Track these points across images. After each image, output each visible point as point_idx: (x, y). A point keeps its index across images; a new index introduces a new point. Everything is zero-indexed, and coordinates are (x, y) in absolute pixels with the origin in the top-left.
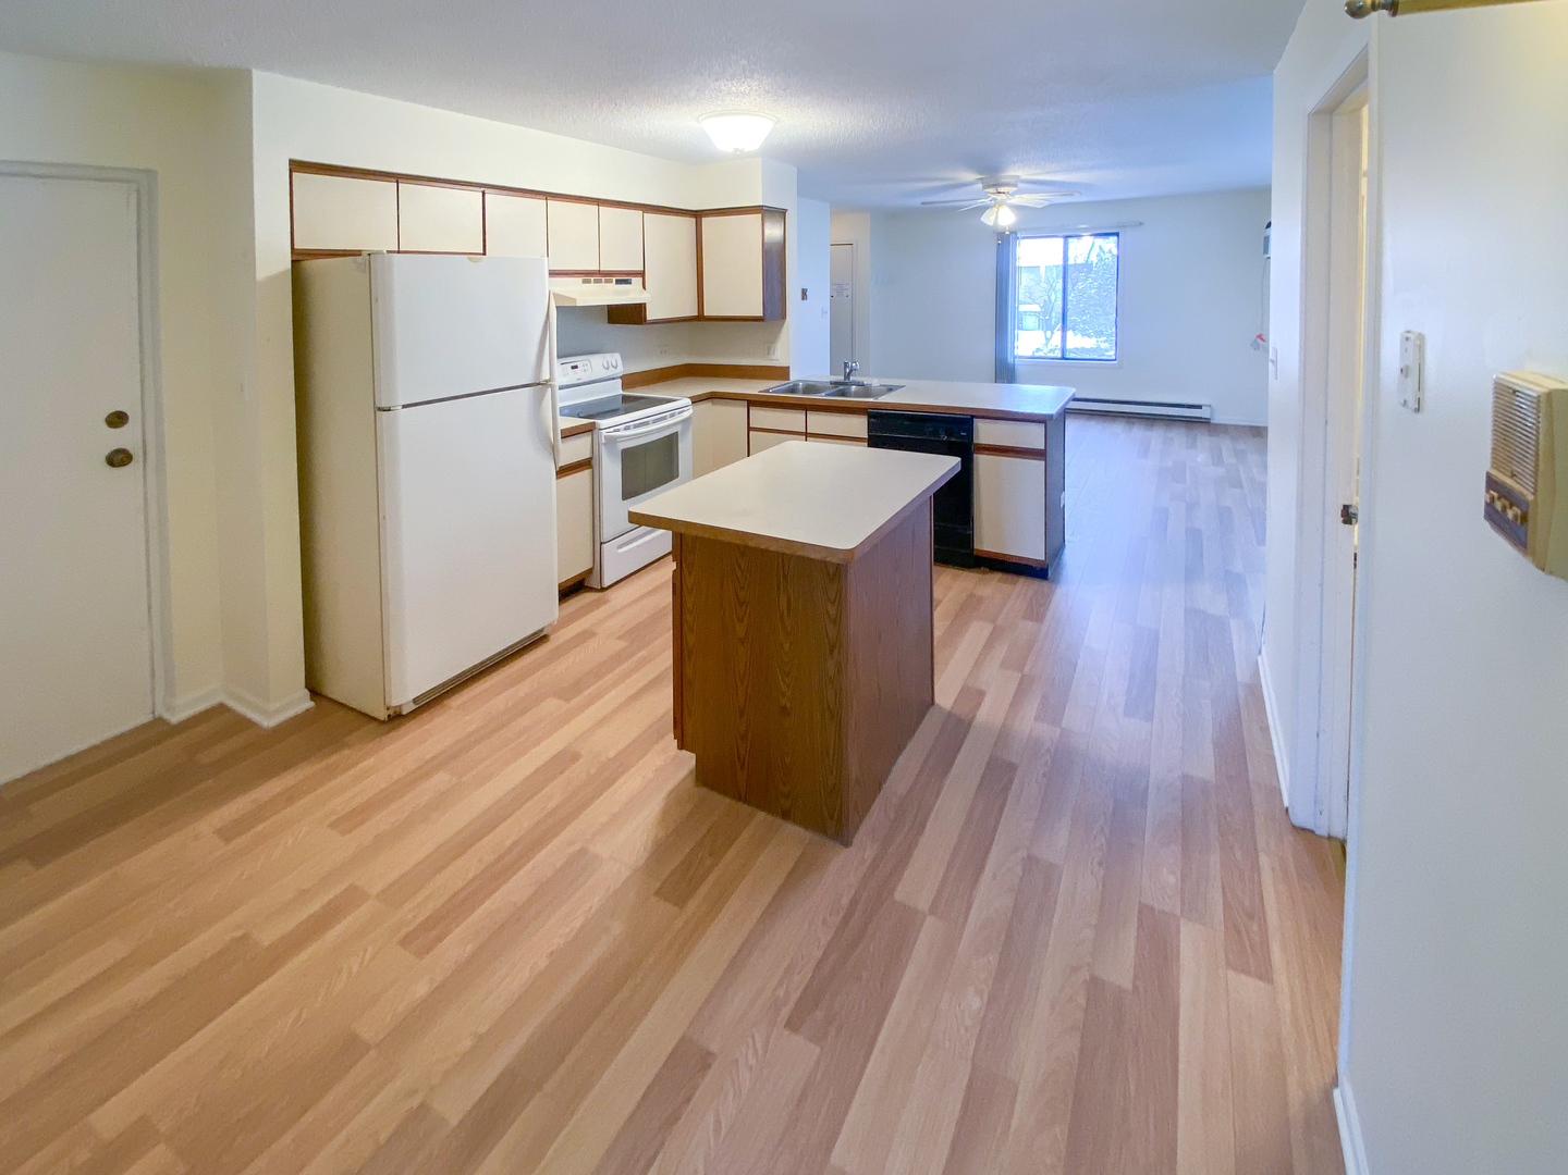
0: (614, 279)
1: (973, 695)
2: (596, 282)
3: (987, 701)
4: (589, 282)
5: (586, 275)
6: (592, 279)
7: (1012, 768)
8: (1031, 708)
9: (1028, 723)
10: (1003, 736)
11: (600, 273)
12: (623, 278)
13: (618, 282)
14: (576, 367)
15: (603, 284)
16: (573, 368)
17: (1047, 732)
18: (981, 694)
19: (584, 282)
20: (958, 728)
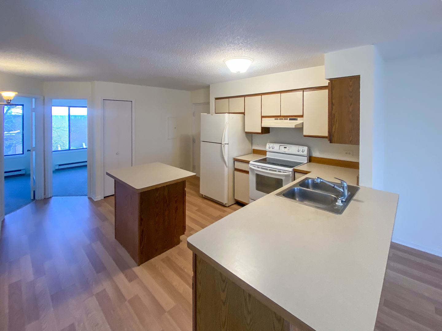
0: (288, 118)
1: (132, 278)
2: (280, 119)
3: (126, 281)
4: (278, 119)
5: (276, 117)
6: (279, 118)
7: (98, 272)
8: (110, 291)
9: (106, 286)
10: (109, 276)
11: (280, 116)
12: (293, 118)
13: (290, 119)
14: (286, 148)
15: (284, 120)
16: (284, 148)
17: (97, 289)
18: (130, 280)
19: (275, 119)
20: (123, 267)
